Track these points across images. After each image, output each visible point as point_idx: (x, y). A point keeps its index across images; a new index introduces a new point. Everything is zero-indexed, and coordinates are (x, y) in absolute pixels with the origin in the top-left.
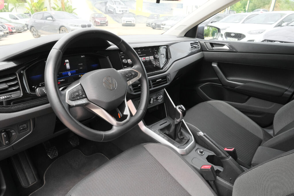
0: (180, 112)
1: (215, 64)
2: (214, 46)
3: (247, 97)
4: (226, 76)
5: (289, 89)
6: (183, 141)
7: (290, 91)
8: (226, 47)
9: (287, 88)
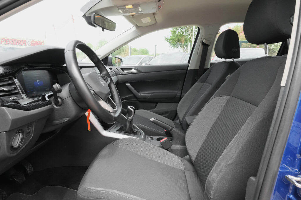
0: (132, 110)
1: (128, 84)
2: (124, 70)
3: (155, 104)
4: (139, 92)
5: (178, 92)
6: (137, 133)
7: (179, 93)
8: (133, 70)
9: (177, 92)
